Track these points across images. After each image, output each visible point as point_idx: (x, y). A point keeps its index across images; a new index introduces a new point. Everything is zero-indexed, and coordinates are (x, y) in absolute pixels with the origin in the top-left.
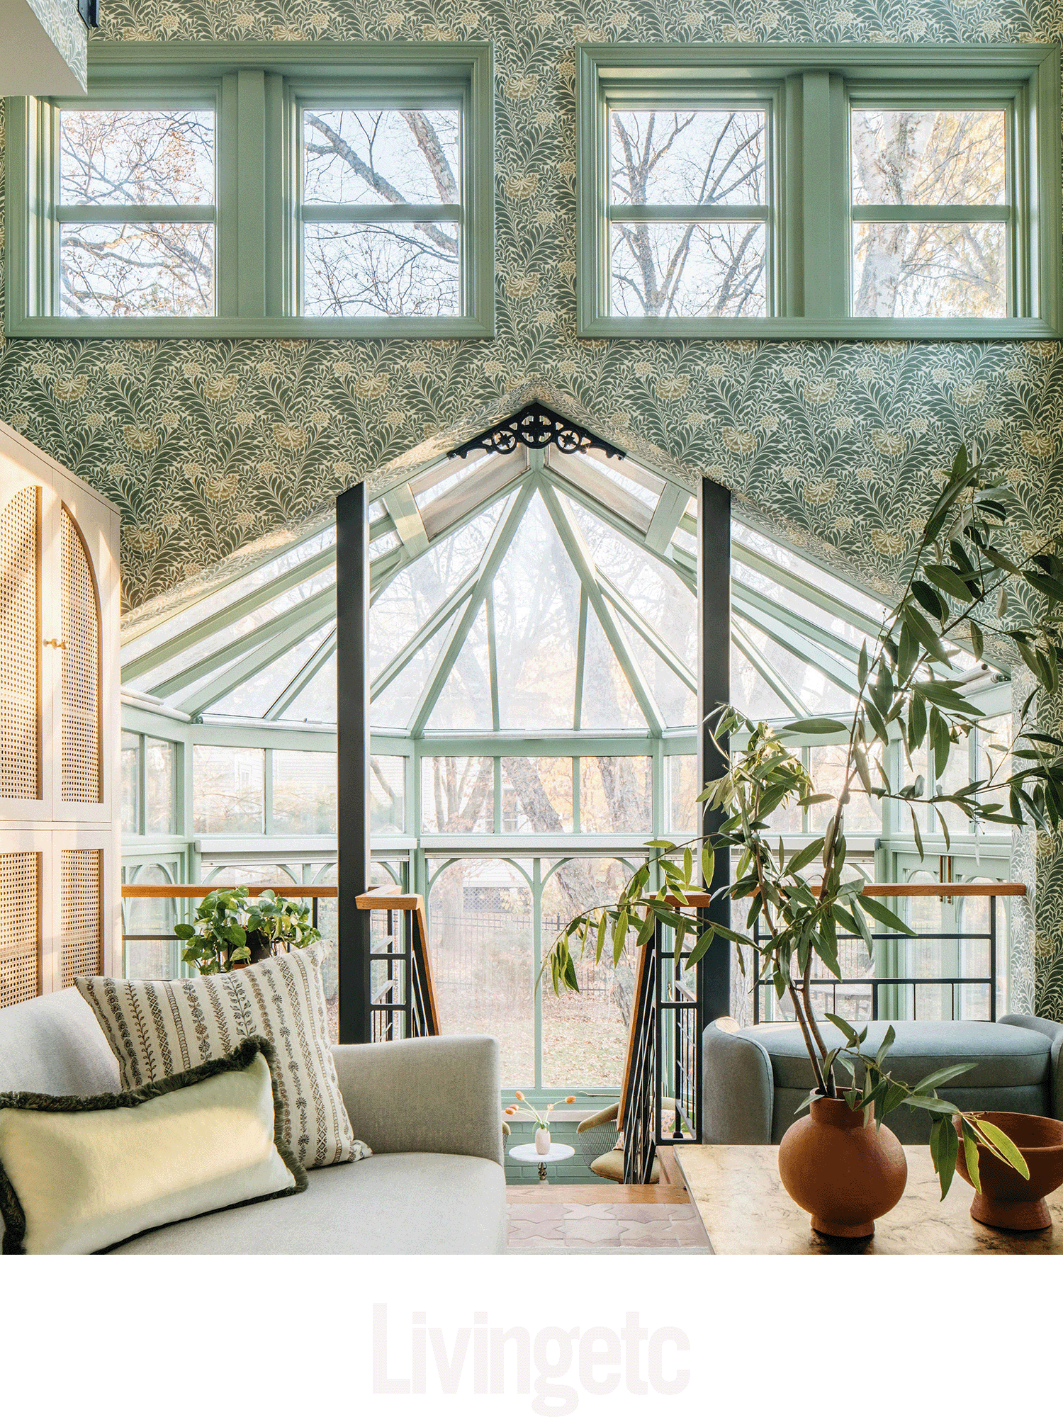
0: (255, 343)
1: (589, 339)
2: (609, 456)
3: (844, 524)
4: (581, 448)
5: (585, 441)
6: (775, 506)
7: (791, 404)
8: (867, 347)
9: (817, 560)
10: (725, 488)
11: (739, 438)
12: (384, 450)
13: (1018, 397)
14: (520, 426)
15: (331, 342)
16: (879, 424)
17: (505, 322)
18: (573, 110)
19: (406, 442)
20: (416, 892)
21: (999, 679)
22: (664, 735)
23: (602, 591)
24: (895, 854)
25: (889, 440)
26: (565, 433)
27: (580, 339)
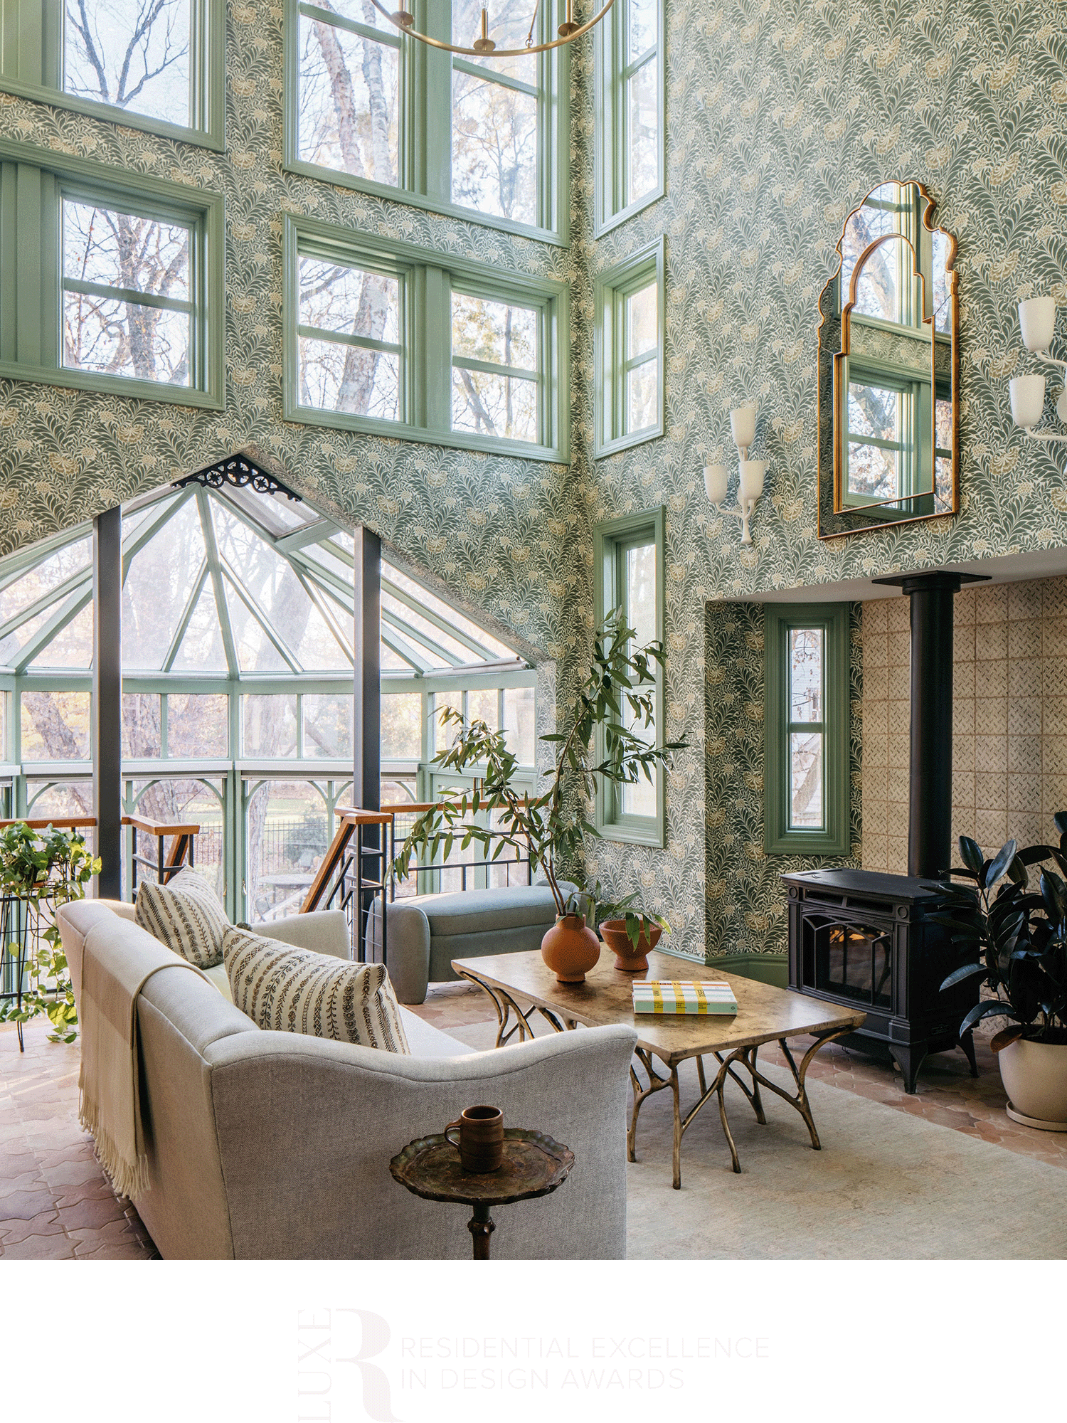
0: (34, 386)
1: (291, 422)
2: (290, 498)
3: (450, 567)
4: (271, 491)
5: (274, 486)
6: (410, 552)
7: (419, 485)
8: (464, 454)
9: (426, 586)
10: (377, 536)
11: (388, 504)
12: (140, 484)
13: (546, 497)
14: (226, 468)
15: (98, 395)
16: (471, 505)
17: (231, 401)
18: (281, 257)
19: (157, 480)
20: (17, 817)
21: (527, 667)
22: (241, 678)
23: (223, 569)
24: (432, 775)
25: (476, 516)
26: (258, 478)
27: (285, 421)
